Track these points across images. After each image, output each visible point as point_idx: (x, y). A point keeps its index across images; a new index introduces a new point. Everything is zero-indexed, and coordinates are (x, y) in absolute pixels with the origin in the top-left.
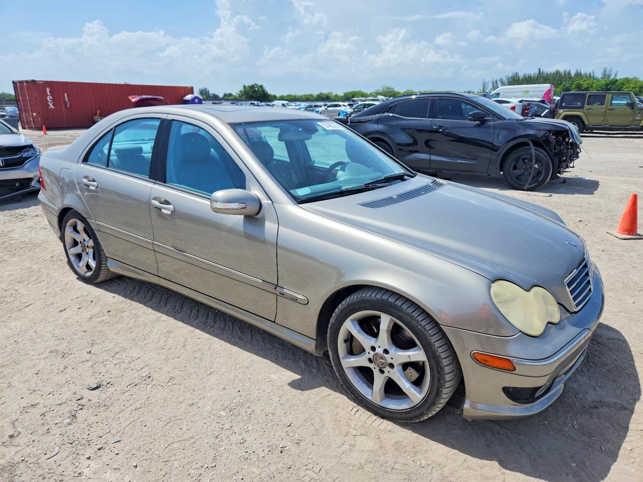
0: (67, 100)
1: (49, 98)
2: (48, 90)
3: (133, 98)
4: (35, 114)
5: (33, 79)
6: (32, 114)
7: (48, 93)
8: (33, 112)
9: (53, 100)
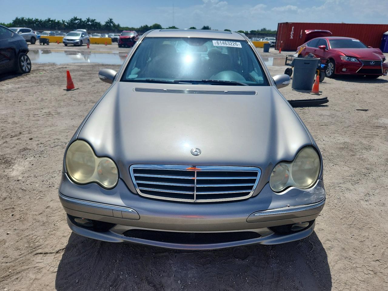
0: (301, 34)
1: (292, 33)
2: (293, 28)
3: (307, 32)
4: (282, 42)
5: (287, 22)
6: (281, 42)
7: (293, 30)
8: (281, 40)
9: (294, 34)
